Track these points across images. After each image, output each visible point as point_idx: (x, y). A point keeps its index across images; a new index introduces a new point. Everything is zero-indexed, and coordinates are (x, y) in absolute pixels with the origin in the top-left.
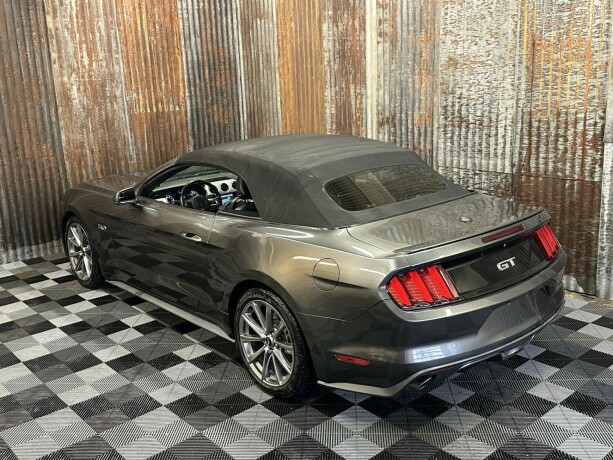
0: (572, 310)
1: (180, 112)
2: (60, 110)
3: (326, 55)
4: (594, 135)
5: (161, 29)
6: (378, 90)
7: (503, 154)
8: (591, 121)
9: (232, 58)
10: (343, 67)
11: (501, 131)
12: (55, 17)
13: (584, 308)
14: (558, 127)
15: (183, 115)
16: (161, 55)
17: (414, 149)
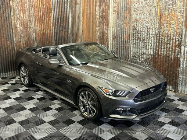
0: (171, 96)
1: (51, 33)
2: (14, 31)
3: (97, 17)
4: (178, 44)
5: (46, 7)
6: (113, 28)
7: (151, 49)
8: (178, 39)
9: (67, 17)
10: (102, 21)
11: (150, 41)
12: (13, 2)
13: (174, 96)
14: (167, 41)
15: (52, 34)
16: (45, 15)
17: (124, 46)
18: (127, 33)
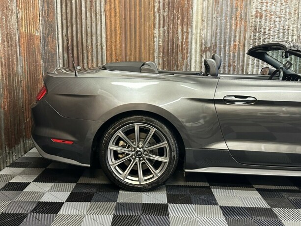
1: (38, 37)
6: (202, 30)
15: (39, 40)
17: (229, 66)
18: (237, 39)
